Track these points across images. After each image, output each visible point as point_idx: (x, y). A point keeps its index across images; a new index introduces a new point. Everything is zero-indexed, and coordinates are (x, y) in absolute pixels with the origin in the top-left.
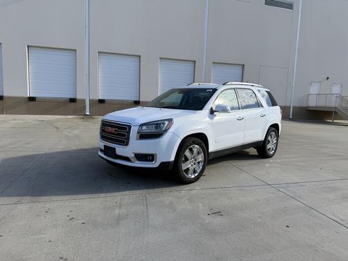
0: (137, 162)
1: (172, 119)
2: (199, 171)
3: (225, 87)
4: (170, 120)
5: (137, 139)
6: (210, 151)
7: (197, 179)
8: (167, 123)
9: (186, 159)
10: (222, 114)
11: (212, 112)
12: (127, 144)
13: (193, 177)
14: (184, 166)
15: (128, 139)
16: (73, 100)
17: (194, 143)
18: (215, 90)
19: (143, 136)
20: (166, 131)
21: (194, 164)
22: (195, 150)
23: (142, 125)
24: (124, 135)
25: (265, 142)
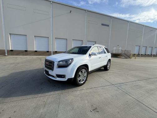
0: (58, 78)
1: (73, 59)
2: (85, 80)
3: (94, 46)
4: (72, 59)
5: (57, 68)
6: (89, 71)
7: (84, 83)
8: (70, 60)
9: (80, 76)
10: (94, 56)
11: (90, 55)
12: (53, 70)
13: (82, 82)
14: (79, 79)
15: (53, 68)
16: (48, 52)
17: (83, 68)
18: (90, 47)
19: (60, 67)
20: (70, 64)
21: (83, 77)
22: (83, 71)
23: (59, 61)
24: (52, 66)
25: (107, 65)
